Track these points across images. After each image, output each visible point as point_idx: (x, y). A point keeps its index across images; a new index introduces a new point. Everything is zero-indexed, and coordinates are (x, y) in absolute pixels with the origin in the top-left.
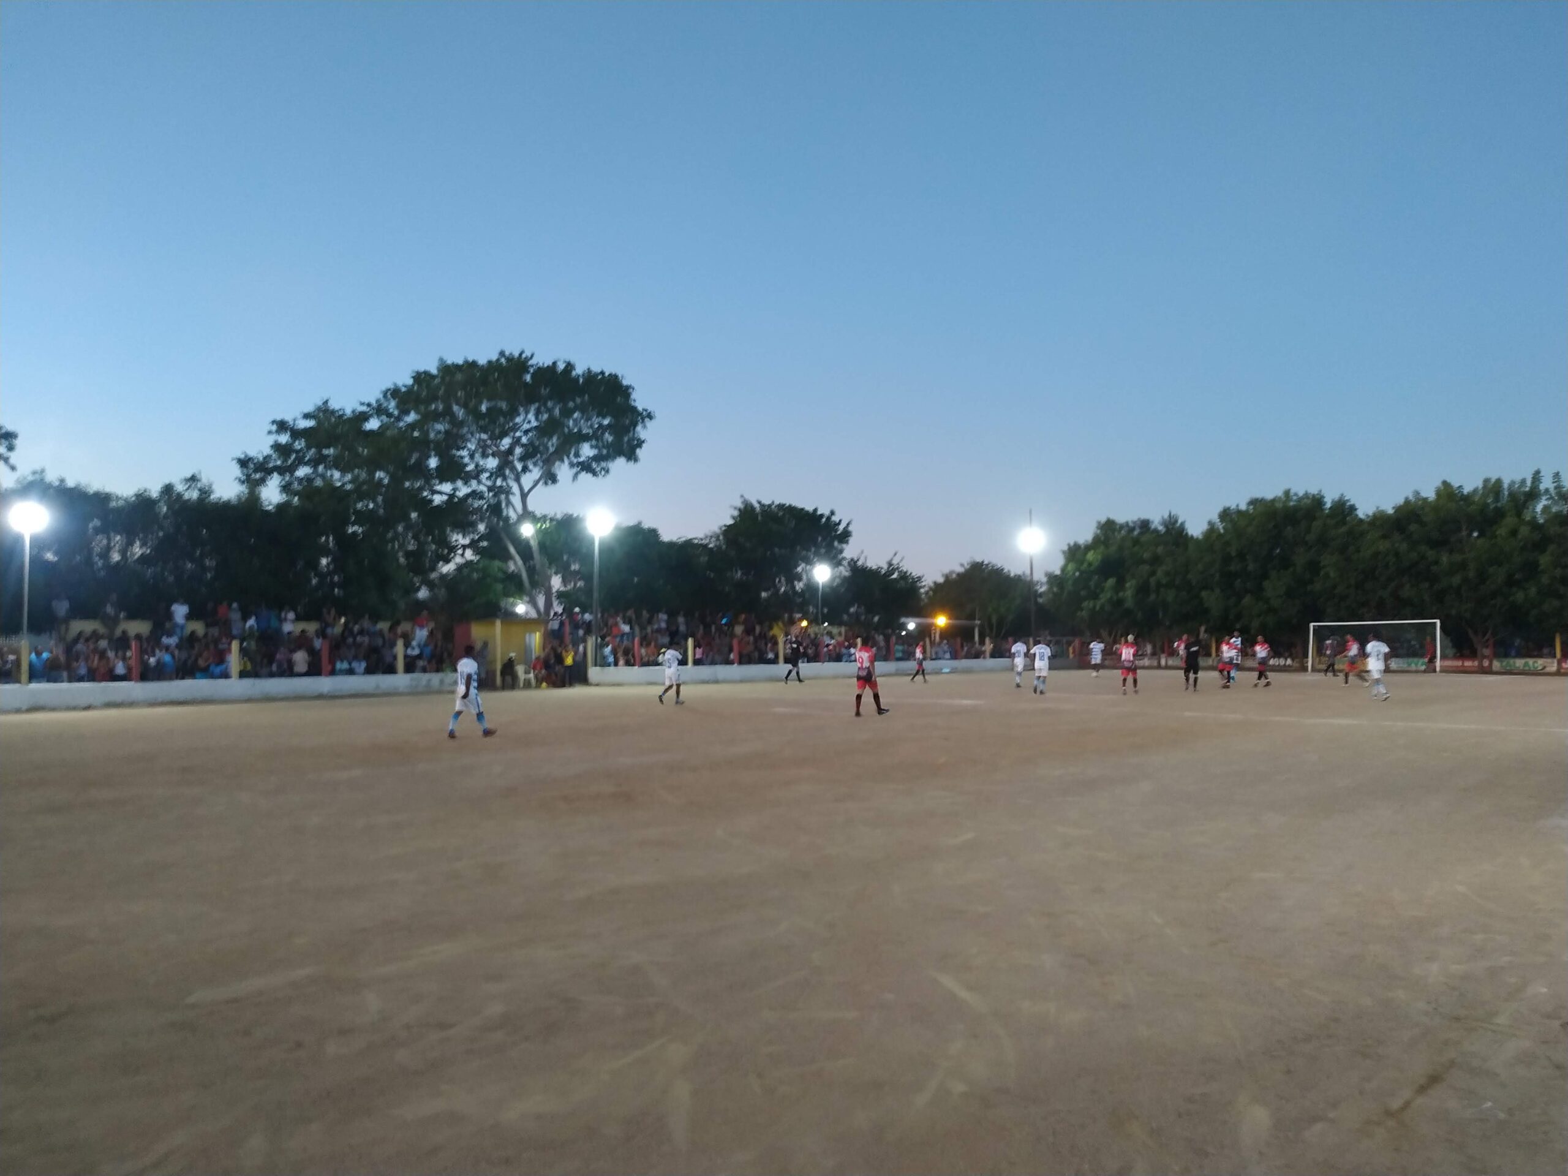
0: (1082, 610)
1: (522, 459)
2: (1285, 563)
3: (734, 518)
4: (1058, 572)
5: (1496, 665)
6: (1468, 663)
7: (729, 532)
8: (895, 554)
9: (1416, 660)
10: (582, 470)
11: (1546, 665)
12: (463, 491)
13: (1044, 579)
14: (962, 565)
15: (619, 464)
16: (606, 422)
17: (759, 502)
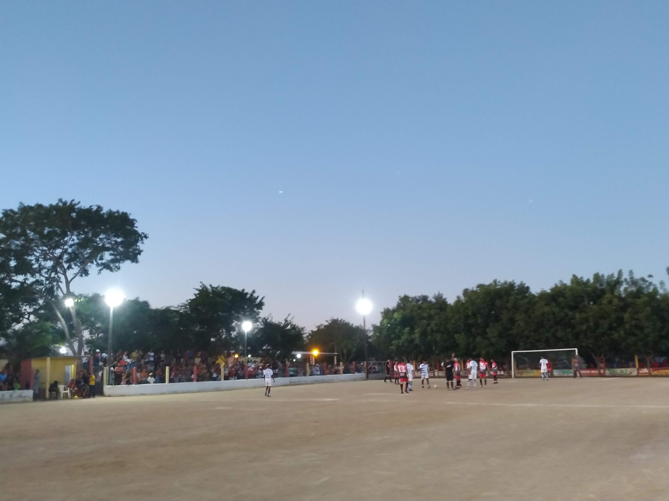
0: (392, 345)
1: (68, 261)
2: (497, 319)
3: (195, 295)
4: (378, 324)
5: (607, 372)
6: (593, 372)
7: (193, 303)
8: (289, 315)
9: (567, 370)
10: (104, 268)
11: (632, 371)
12: (31, 280)
13: (372, 329)
14: (327, 321)
15: (127, 265)
16: (119, 240)
17: (211, 286)
